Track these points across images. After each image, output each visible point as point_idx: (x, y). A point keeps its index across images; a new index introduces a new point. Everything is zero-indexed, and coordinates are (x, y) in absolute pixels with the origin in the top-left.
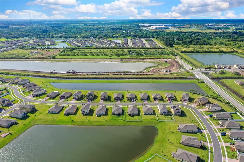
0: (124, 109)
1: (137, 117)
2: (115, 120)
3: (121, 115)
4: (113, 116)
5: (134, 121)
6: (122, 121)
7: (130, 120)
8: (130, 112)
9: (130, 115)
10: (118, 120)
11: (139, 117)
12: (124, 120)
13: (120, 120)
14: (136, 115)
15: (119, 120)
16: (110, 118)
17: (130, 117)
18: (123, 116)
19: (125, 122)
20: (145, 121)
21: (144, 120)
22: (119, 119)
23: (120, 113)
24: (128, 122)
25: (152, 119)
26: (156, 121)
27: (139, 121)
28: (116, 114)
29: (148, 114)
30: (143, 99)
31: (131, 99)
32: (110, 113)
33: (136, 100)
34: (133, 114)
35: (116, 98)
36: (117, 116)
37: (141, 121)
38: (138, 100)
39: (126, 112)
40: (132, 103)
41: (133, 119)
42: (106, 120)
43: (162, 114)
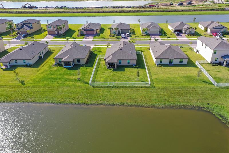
0: (96, 53)
2: (53, 80)
3: (83, 66)
4: (56, 68)
5: (123, 84)
6: (79, 84)
7: (109, 83)
8: (111, 58)
9: (111, 66)
10: (67, 80)
11: (140, 70)
12: (86, 83)
13: (72, 80)
14: (131, 66)
15: (67, 83)
16: (42, 75)
17: (110, 72)
18: (88, 69)
19: (88, 89)
21: (160, 81)
22: (71, 77)
23: (79, 61)
24: (101, 90)
25: (190, 79)
27: (142, 84)
28: (67, 64)
29: (171, 64)
30: (148, 32)
31: (121, 32)
32: (50, 61)
33: (133, 36)
34: (120, 63)
35: (85, 30)
36: (69, 68)
37: (149, 87)
38: (137, 35)
39: (100, 59)
40: (122, 40)
41: (120, 77)
42: (23, 83)
43: (216, 63)
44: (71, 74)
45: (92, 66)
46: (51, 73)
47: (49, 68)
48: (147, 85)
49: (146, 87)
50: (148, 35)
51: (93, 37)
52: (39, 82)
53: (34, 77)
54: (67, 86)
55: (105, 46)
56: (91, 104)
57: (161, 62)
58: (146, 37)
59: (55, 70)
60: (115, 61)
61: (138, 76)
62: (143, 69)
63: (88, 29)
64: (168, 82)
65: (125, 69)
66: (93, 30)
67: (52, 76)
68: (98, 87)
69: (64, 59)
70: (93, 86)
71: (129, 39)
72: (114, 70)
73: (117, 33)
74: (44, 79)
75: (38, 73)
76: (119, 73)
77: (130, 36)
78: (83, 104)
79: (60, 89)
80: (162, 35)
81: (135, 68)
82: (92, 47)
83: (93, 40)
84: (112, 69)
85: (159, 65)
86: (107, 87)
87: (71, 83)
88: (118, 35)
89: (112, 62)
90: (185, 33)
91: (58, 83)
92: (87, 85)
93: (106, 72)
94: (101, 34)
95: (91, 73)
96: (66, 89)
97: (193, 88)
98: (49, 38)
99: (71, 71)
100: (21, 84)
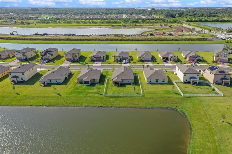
0: (105, 74)
1: (132, 87)
2: (79, 93)
3: (97, 83)
4: (79, 85)
5: (125, 95)
6: (96, 95)
7: (116, 94)
8: (116, 78)
9: (117, 84)
10: (88, 93)
11: (136, 87)
12: (101, 94)
13: (92, 93)
14: (130, 84)
15: (88, 95)
16: (71, 90)
17: (116, 88)
18: (101, 86)
19: (102, 98)
20: (152, 95)
21: (149, 93)
22: (91, 91)
23: (94, 80)
24: (111, 99)
25: (168, 92)
26: (178, 96)
27: (137, 95)
28: (86, 82)
29: (157, 83)
30: (143, 59)
31: (122, 59)
32: (73, 80)
33: (131, 62)
34: (123, 82)
35: (95, 57)
36: (88, 85)
37: (142, 97)
38: (134, 61)
39: (108, 79)
40: (123, 65)
41: (123, 91)
42: (59, 94)
43: (186, 82)
44: (90, 89)
45: (103, 84)
46: (77, 88)
47: (74, 85)
48: (140, 96)
49: (139, 97)
50: (143, 61)
51: (101, 63)
52: (70, 94)
53: (66, 91)
54: (89, 96)
55: (111, 69)
56: (106, 107)
57: (150, 81)
58: (141, 63)
59: (79, 87)
60: (119, 81)
61: (135, 90)
62: (138, 86)
63: (97, 56)
64: (154, 94)
65: (126, 86)
66: (101, 57)
67: (78, 90)
68: (109, 97)
69: (84, 79)
70: (106, 97)
71: (128, 65)
72: (118, 87)
73: (119, 59)
74: (72, 92)
75: (68, 88)
76: (122, 89)
77: (129, 62)
78: (101, 107)
79: (85, 98)
80: (153, 61)
81: (133, 85)
82: (102, 70)
83: (101, 65)
84: (118, 86)
85: (149, 83)
86: (115, 97)
87: (91, 95)
88: (120, 61)
89: (117, 81)
90: (171, 60)
91: (82, 95)
92: (102, 96)
93: (114, 88)
94: (107, 60)
95: (103, 88)
96: (88, 98)
97: (169, 97)
98: (67, 63)
99: (90, 87)
100: (58, 95)
